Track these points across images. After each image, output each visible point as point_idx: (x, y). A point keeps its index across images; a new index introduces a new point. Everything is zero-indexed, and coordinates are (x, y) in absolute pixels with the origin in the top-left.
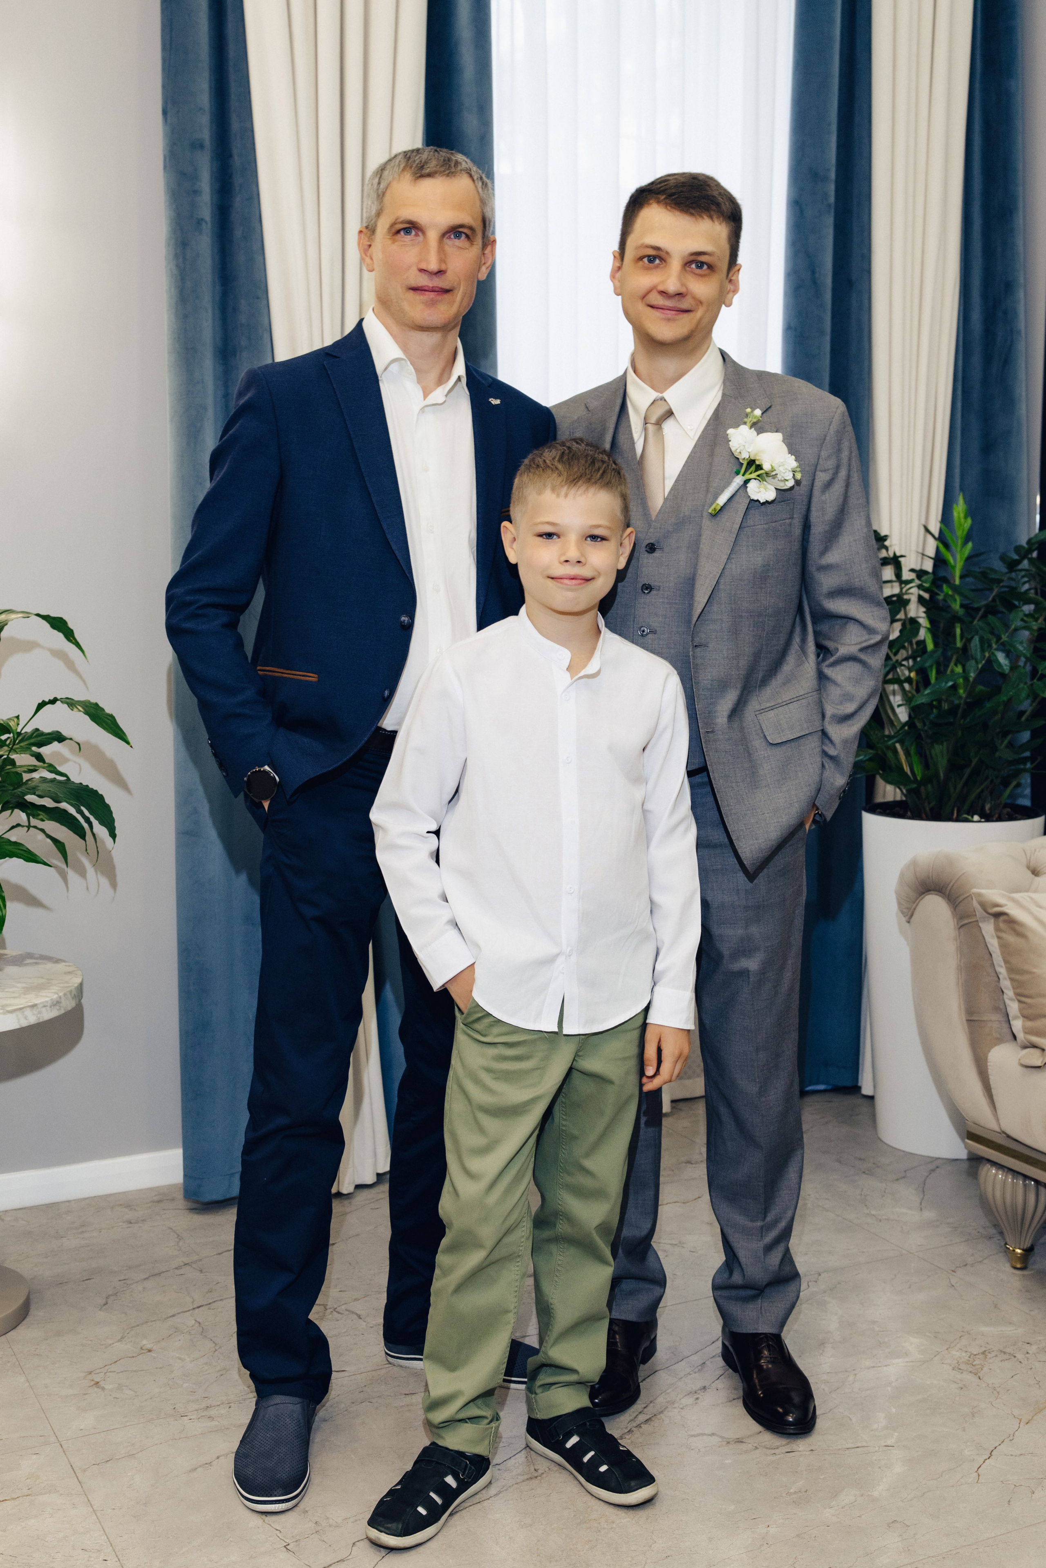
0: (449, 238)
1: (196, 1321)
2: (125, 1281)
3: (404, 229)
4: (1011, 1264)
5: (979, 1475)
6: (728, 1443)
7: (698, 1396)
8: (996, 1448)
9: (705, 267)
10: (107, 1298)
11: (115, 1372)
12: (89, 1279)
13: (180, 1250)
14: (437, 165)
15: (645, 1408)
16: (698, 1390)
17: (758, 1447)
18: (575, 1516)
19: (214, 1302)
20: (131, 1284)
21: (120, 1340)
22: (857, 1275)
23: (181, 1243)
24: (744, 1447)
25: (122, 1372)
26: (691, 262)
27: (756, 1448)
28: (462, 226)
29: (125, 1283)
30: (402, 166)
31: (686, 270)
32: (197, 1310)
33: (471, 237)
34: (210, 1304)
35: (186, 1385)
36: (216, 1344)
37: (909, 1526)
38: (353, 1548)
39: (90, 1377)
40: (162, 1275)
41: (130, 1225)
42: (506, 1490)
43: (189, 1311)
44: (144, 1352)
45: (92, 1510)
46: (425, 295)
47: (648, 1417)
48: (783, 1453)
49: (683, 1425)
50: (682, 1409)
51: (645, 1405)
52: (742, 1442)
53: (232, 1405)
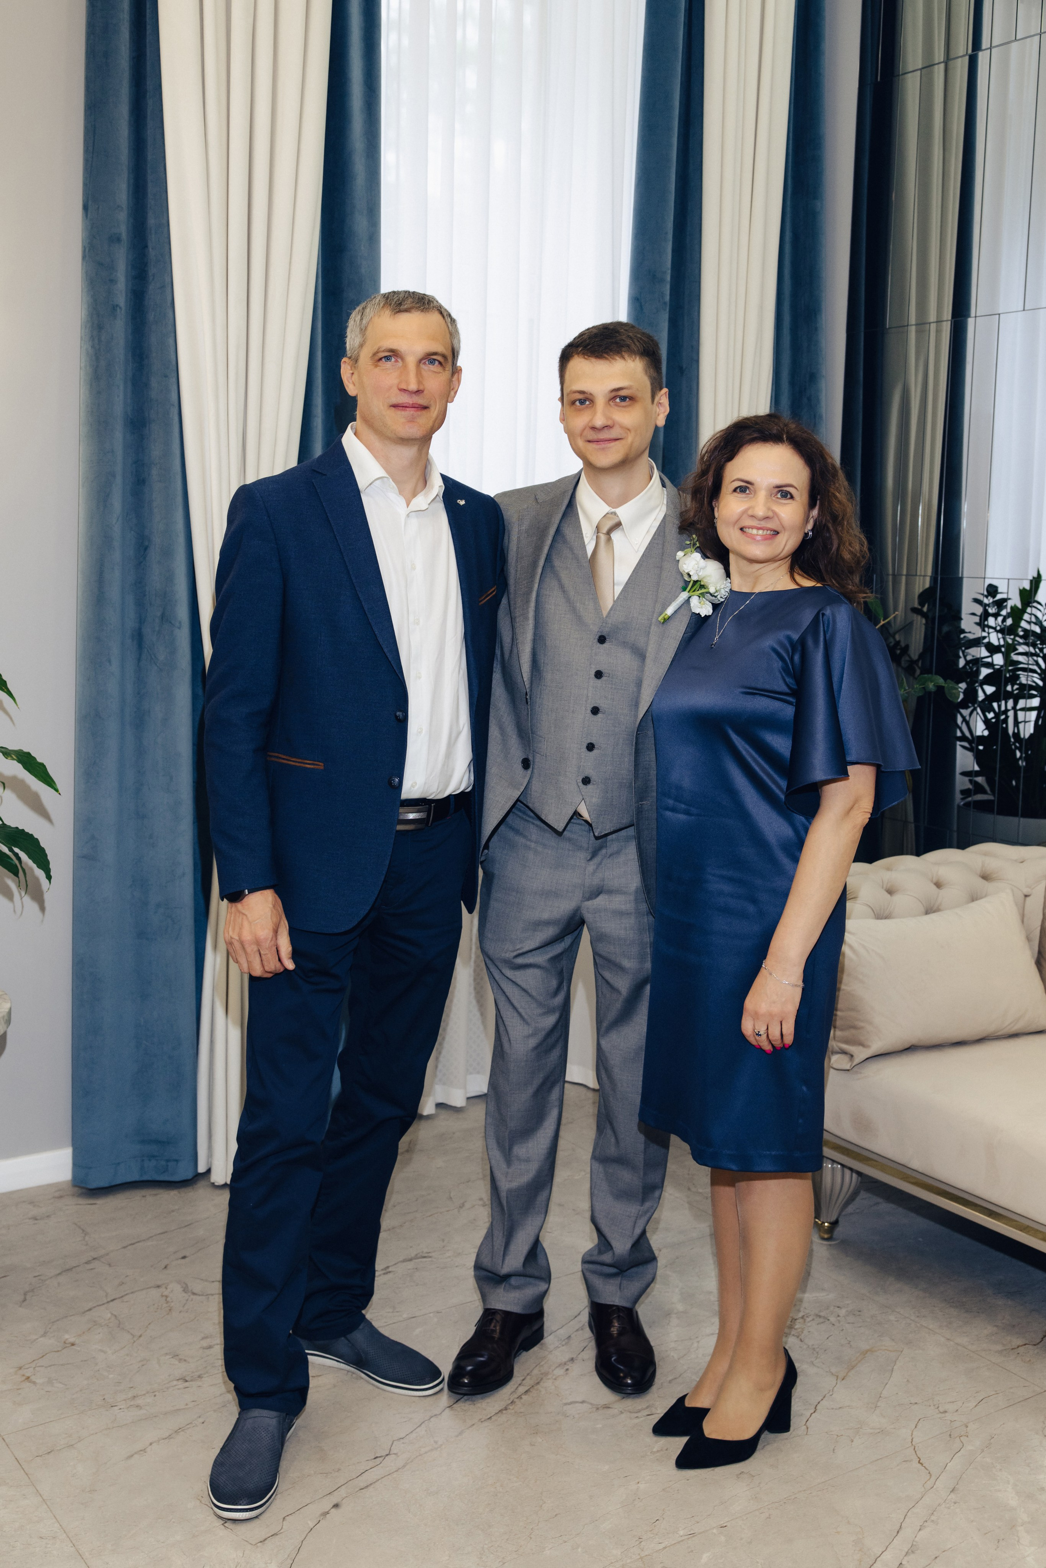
0: (425, 363)
1: (112, 1314)
2: (39, 1277)
3: (385, 357)
4: (820, 1235)
5: (807, 1428)
6: (598, 1409)
7: (567, 1367)
8: (819, 1403)
9: (628, 399)
10: (25, 1294)
11: (43, 1366)
12: (5, 1276)
13: (87, 1245)
14: (413, 302)
15: (523, 1380)
16: (567, 1361)
17: (623, 1411)
18: (473, 1482)
19: (127, 1294)
20: (45, 1281)
21: (44, 1335)
22: (692, 1249)
23: (87, 1238)
24: (610, 1411)
25: (50, 1366)
26: (614, 398)
27: (622, 1412)
28: (435, 354)
29: (40, 1279)
30: (382, 305)
31: (610, 404)
32: (111, 1303)
33: (443, 364)
34: (122, 1297)
35: (111, 1376)
36: (134, 1336)
37: (754, 1476)
38: (284, 1522)
39: (21, 1372)
40: (74, 1270)
41: (36, 1222)
42: (412, 1461)
43: (103, 1304)
44: (67, 1345)
45: (42, 1499)
46: (406, 410)
47: (527, 1388)
48: (644, 1416)
49: (557, 1395)
50: (555, 1379)
51: (523, 1377)
52: (609, 1408)
53: (157, 1393)
